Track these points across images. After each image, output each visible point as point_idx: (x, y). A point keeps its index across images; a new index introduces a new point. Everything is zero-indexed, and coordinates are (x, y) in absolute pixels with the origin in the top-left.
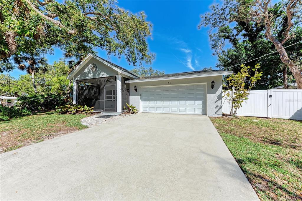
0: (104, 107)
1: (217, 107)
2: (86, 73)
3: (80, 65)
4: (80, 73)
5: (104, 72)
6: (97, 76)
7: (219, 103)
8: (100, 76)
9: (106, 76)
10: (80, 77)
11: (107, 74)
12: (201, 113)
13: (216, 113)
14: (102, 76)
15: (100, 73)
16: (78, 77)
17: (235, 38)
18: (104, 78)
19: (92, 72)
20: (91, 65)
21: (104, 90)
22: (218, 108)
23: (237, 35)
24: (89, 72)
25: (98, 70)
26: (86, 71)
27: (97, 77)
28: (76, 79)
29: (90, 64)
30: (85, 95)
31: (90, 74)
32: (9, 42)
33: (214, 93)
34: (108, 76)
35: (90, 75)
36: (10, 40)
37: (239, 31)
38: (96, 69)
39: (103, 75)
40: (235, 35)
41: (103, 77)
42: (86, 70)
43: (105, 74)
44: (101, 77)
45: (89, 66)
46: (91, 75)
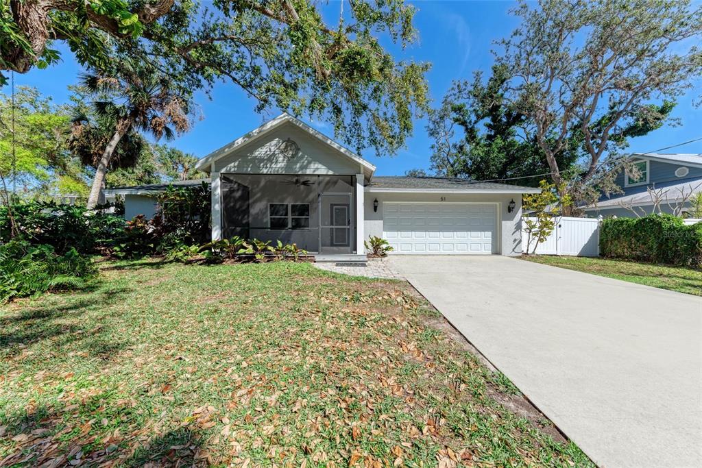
0: (320, 244)
1: (515, 240)
2: (261, 160)
3: (248, 136)
4: (241, 156)
5: (320, 163)
6: (297, 170)
7: (517, 235)
8: (309, 172)
9: (325, 173)
10: (238, 166)
11: (329, 168)
12: (490, 252)
13: (513, 250)
14: (314, 171)
15: (309, 163)
16: (232, 165)
17: (473, 127)
18: (319, 175)
19: (281, 159)
20: (279, 142)
21: (320, 204)
22: (517, 242)
23: (476, 122)
24: (271, 159)
25: (302, 157)
26: (261, 152)
27: (300, 173)
28: (223, 171)
29: (277, 139)
30: (257, 214)
31: (277, 162)
32: (26, 23)
33: (511, 219)
34: (331, 173)
35: (273, 166)
36: (34, 16)
37: (479, 117)
38: (297, 153)
39: (317, 169)
40: (473, 122)
41: (316, 173)
42: (260, 149)
43: (324, 167)
44: (311, 173)
45: (274, 142)
46: (279, 165)
